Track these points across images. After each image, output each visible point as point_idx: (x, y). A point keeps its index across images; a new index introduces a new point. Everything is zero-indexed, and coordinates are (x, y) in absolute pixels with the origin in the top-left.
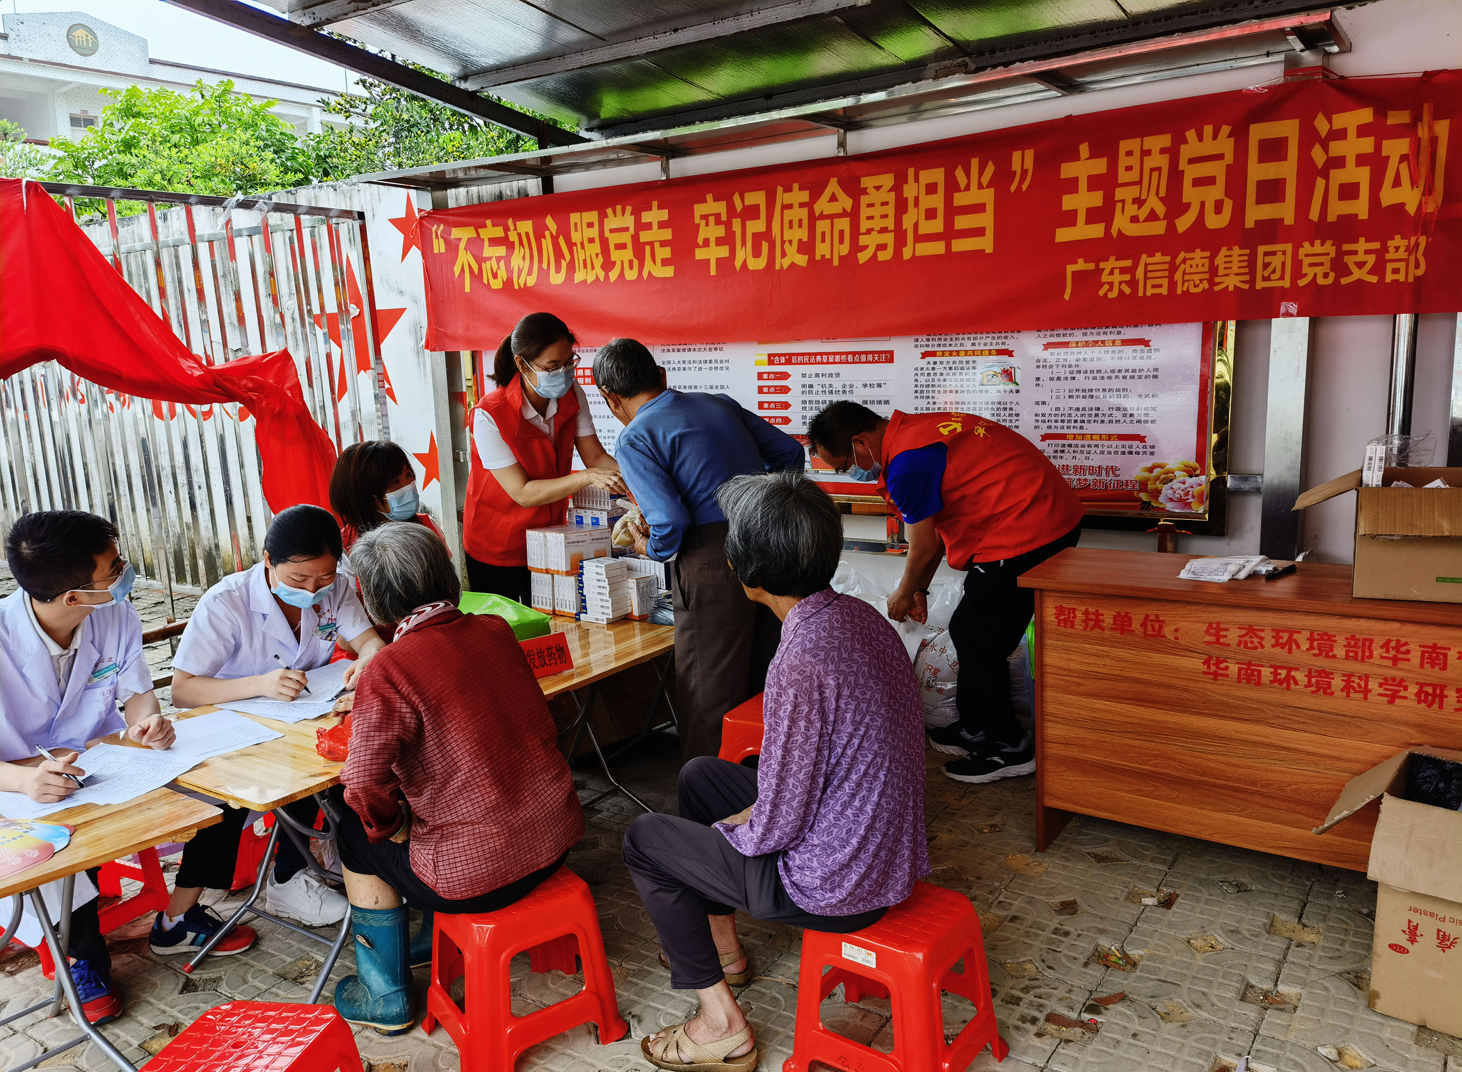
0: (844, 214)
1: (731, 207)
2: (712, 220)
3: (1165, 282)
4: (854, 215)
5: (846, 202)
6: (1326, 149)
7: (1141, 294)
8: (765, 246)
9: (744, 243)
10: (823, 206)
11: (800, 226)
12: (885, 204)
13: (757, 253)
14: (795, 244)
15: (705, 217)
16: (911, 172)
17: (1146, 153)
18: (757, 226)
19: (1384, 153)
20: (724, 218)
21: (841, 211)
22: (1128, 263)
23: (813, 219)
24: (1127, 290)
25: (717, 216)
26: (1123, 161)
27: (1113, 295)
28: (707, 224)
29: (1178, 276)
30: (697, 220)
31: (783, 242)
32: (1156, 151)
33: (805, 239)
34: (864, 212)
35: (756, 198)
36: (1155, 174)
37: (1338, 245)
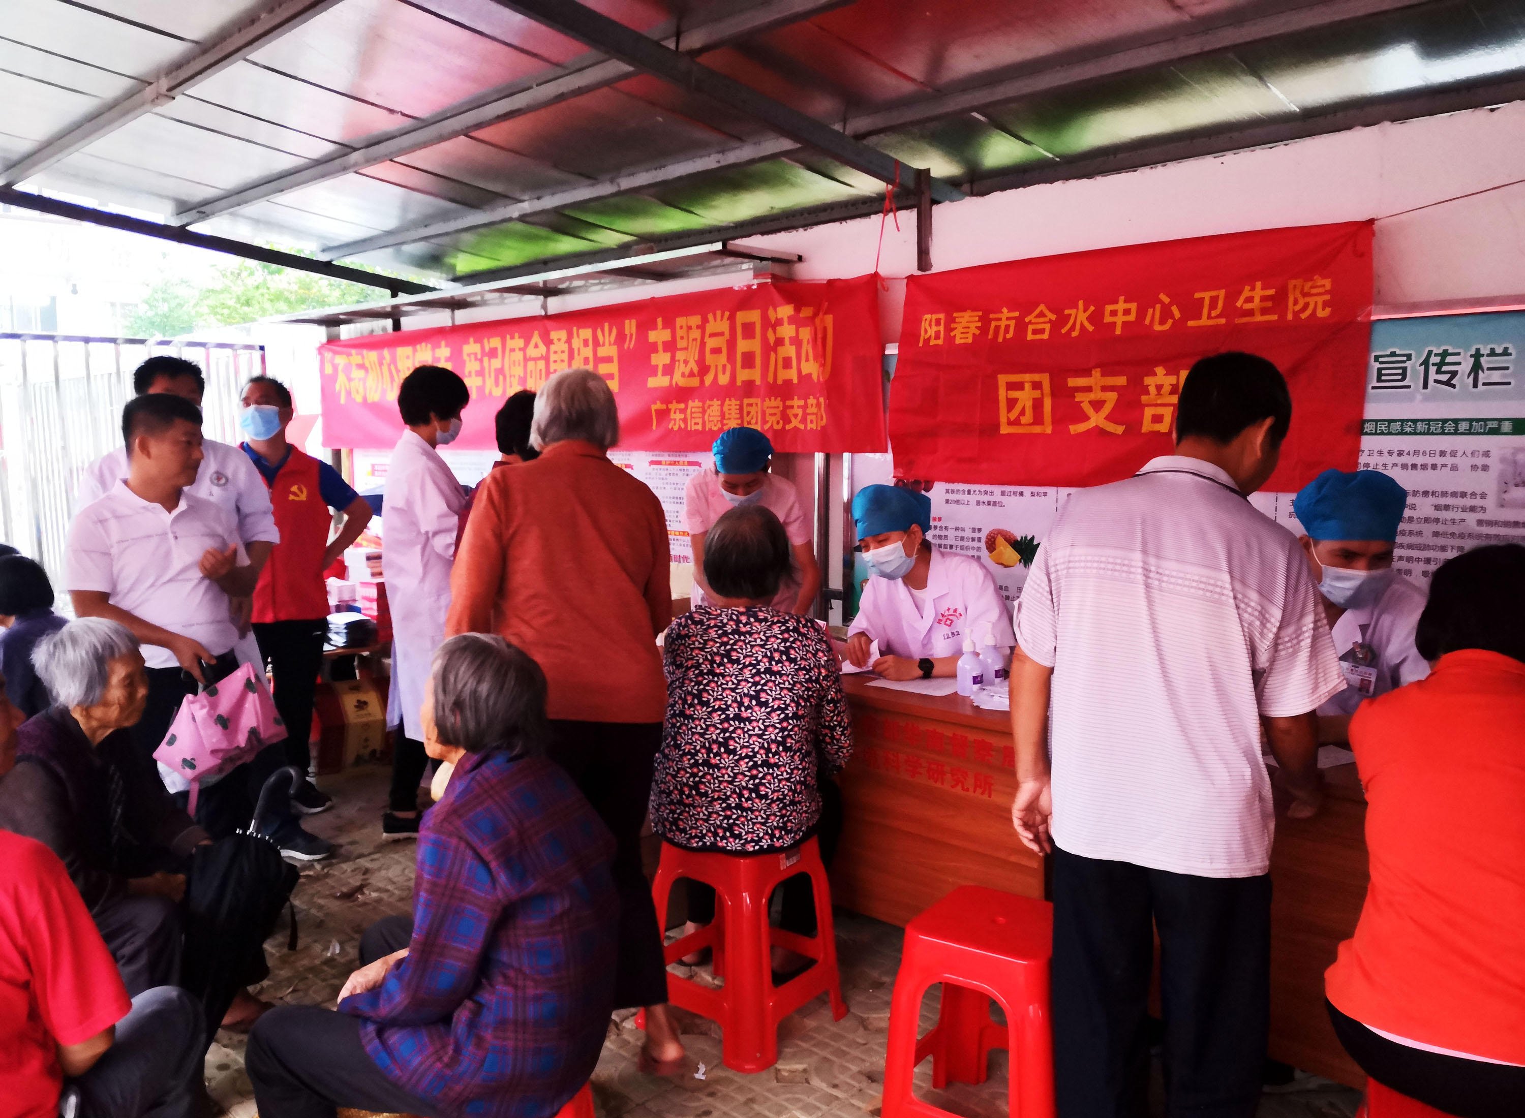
0: (541, 358)
1: (483, 348)
2: (473, 357)
3: (700, 421)
4: (546, 358)
5: (542, 349)
6: (775, 331)
7: (689, 429)
8: (501, 377)
9: (490, 376)
10: (532, 352)
11: (519, 365)
12: (563, 352)
13: (497, 383)
14: (517, 377)
15: (469, 355)
16: (575, 329)
17: (690, 328)
18: (496, 363)
19: (800, 338)
20: (479, 356)
21: (540, 355)
22: (682, 406)
23: (526, 360)
24: (683, 426)
25: (476, 354)
26: (680, 333)
27: (676, 428)
28: (470, 361)
29: (706, 417)
30: (465, 357)
31: (511, 376)
32: (694, 327)
33: (522, 375)
34: (553, 357)
35: (495, 342)
36: (694, 342)
37: (784, 401)
